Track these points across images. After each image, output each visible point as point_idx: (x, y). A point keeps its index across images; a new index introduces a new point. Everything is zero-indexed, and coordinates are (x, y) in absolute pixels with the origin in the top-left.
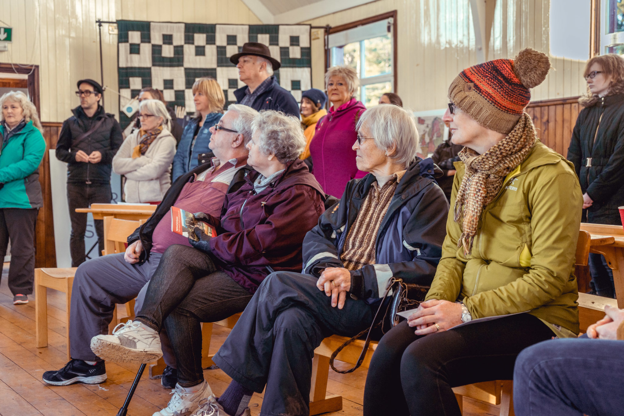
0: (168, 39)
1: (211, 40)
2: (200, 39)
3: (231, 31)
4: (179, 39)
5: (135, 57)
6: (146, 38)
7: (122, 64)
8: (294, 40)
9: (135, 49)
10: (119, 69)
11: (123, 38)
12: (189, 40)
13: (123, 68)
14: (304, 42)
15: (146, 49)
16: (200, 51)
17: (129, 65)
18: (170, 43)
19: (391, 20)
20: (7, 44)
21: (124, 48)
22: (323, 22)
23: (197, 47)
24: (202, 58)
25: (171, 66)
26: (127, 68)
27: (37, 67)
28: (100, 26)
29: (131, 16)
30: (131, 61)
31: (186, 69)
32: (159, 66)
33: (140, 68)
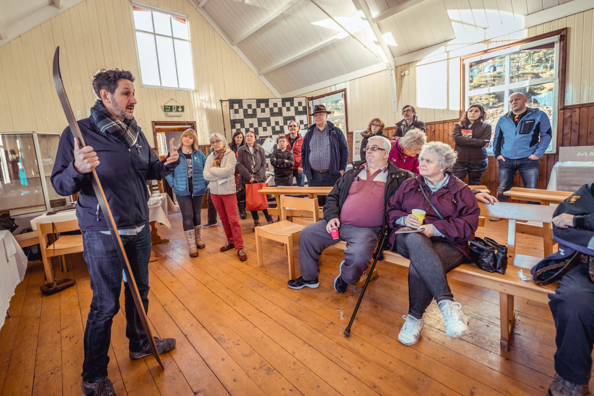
0: (250, 106)
1: (267, 106)
2: (263, 105)
3: (275, 101)
4: (254, 106)
5: (237, 115)
6: (241, 106)
7: (232, 118)
8: (300, 104)
9: (236, 112)
10: (231, 120)
11: (231, 107)
12: (258, 106)
13: (232, 120)
14: (304, 104)
15: (241, 111)
16: (263, 111)
17: (235, 118)
18: (251, 108)
19: (343, 93)
20: (182, 113)
21: (232, 111)
22: (310, 96)
23: (262, 109)
24: (264, 113)
25: (252, 118)
26: (234, 120)
27: (195, 122)
28: (221, 102)
29: (233, 97)
30: (236, 117)
31: (258, 118)
32: (247, 118)
33: (239, 119)
